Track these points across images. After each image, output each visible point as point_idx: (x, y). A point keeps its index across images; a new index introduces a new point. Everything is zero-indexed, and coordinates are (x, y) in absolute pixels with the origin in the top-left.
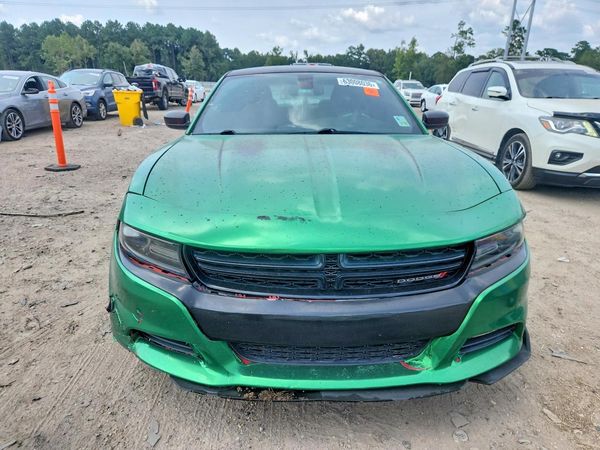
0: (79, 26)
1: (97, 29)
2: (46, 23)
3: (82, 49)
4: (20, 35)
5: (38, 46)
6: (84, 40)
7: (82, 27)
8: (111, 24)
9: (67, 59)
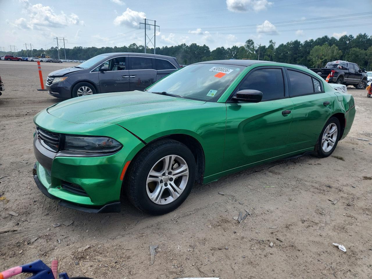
0: (338, 39)
1: (349, 40)
2: (319, 39)
3: (333, 53)
4: (302, 46)
5: (309, 53)
6: (337, 47)
7: (340, 40)
8: (360, 36)
9: (322, 59)
